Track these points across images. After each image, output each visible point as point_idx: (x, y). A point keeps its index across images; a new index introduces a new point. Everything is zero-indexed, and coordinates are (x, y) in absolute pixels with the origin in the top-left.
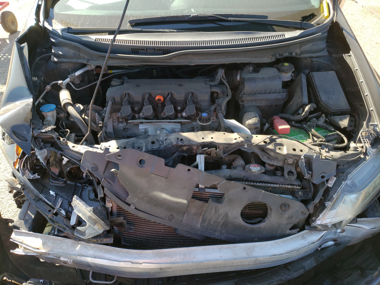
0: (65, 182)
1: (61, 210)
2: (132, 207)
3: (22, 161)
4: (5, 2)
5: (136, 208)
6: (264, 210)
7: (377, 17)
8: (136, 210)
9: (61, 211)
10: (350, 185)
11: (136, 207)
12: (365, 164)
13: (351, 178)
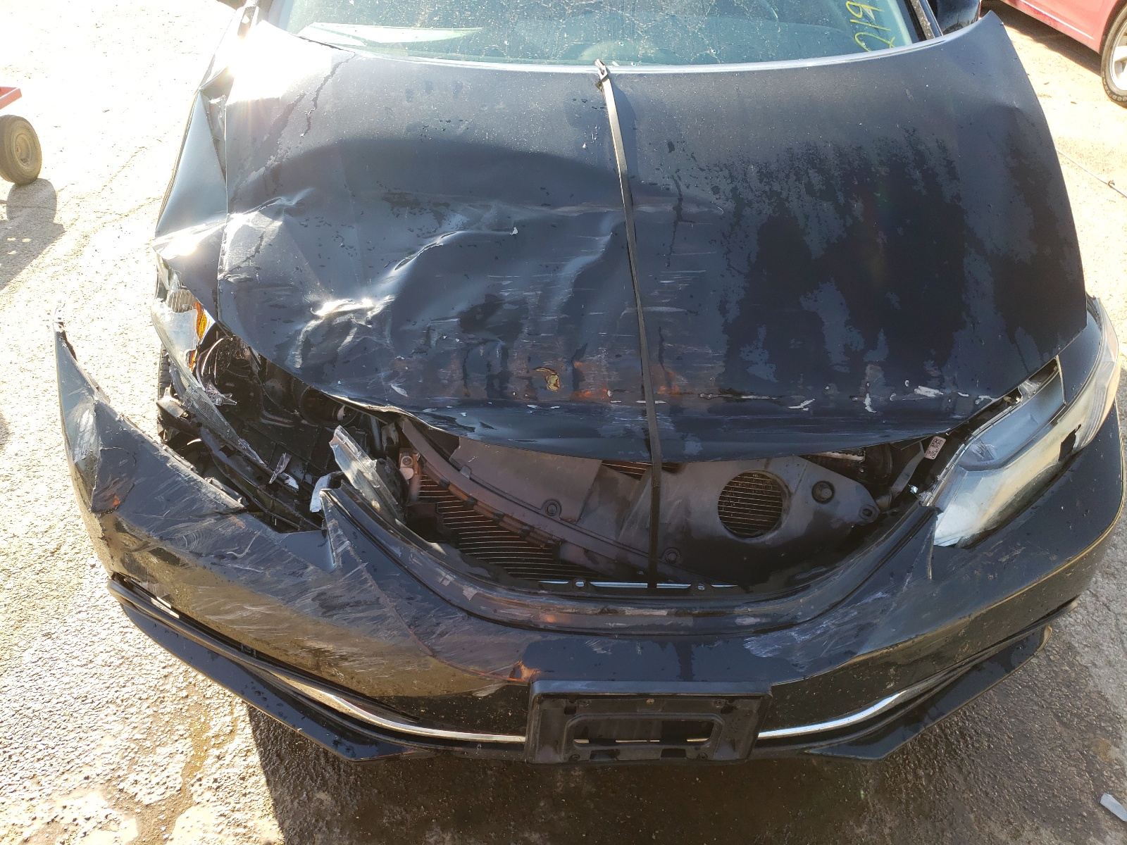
0: (296, 420)
1: (288, 478)
2: (465, 474)
3: (205, 354)
4: (12, 89)
5: (471, 479)
6: (772, 514)
7: (1071, 163)
8: (472, 482)
9: (287, 481)
10: (976, 455)
11: (472, 477)
12: (1012, 412)
13: (979, 439)
